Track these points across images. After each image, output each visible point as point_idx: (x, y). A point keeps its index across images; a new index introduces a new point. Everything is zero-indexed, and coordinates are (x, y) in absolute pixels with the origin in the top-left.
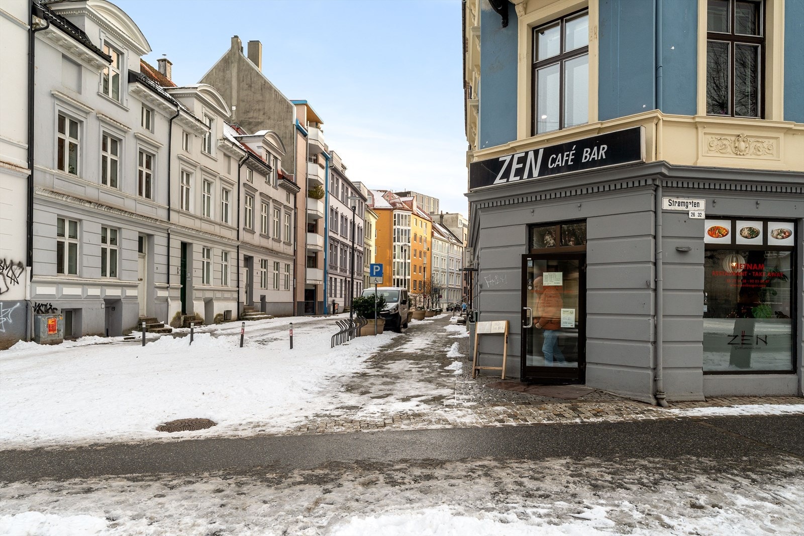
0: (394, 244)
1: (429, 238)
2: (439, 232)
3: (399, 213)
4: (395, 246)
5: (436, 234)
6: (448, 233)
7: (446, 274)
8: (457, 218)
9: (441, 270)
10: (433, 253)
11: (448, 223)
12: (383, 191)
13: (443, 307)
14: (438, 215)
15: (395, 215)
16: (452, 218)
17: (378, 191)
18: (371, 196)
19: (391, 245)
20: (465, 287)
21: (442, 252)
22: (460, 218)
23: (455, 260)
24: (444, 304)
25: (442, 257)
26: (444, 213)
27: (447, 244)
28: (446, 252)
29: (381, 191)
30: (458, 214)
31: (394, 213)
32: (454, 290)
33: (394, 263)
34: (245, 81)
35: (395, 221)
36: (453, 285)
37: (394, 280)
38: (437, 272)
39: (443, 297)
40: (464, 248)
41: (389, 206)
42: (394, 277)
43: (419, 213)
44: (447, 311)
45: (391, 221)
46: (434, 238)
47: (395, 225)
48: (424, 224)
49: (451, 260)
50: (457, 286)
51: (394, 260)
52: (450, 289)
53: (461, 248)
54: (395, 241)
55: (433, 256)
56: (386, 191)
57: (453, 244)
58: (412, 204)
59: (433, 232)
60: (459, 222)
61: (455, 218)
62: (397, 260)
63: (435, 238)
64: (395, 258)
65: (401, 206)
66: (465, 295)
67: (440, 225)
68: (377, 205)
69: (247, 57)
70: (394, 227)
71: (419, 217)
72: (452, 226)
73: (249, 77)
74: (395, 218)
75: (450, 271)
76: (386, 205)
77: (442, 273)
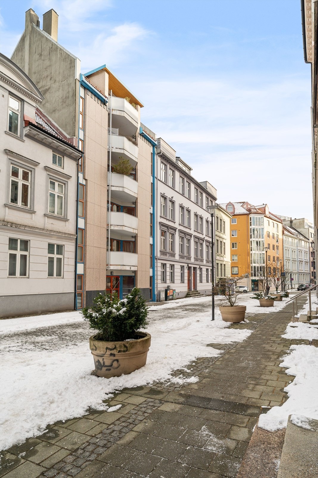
0: (251, 240)
1: (280, 236)
2: (289, 231)
3: (254, 216)
4: (251, 241)
5: (286, 232)
6: (296, 232)
7: (296, 263)
8: (304, 221)
9: (292, 259)
10: (284, 247)
11: (297, 226)
12: (242, 203)
13: (295, 286)
14: (288, 221)
15: (251, 218)
16: (300, 222)
17: (238, 203)
18: (232, 206)
19: (248, 240)
20: (312, 272)
21: (292, 246)
22: (305, 221)
23: (303, 252)
24: (296, 285)
25: (293, 250)
26: (293, 219)
27: (296, 240)
28: (296, 246)
29: (240, 203)
30: (304, 218)
31: (250, 217)
32: (304, 274)
33: (251, 254)
34: (37, 52)
35: (251, 222)
36: (302, 270)
37: (252, 267)
38: (289, 261)
39: (294, 279)
40: (310, 243)
41: (245, 212)
42: (251, 265)
43: (271, 216)
44: (298, 290)
45: (247, 222)
46: (284, 235)
47: (251, 225)
48: (275, 225)
49: (300, 252)
50: (306, 271)
51: (251, 252)
52: (299, 273)
53: (308, 243)
54: (251, 238)
55: (284, 249)
56: (244, 203)
57: (301, 240)
58: (265, 210)
59: (283, 231)
60: (305, 224)
61: (302, 221)
62: (253, 252)
63: (286, 235)
64: (252, 251)
65: (255, 211)
66: (313, 277)
67: (290, 227)
68: (237, 212)
69: (42, 30)
70: (250, 227)
71: (271, 219)
72: (300, 228)
73: (40, 46)
74: (251, 220)
75: (299, 260)
76: (244, 211)
77: (293, 262)
